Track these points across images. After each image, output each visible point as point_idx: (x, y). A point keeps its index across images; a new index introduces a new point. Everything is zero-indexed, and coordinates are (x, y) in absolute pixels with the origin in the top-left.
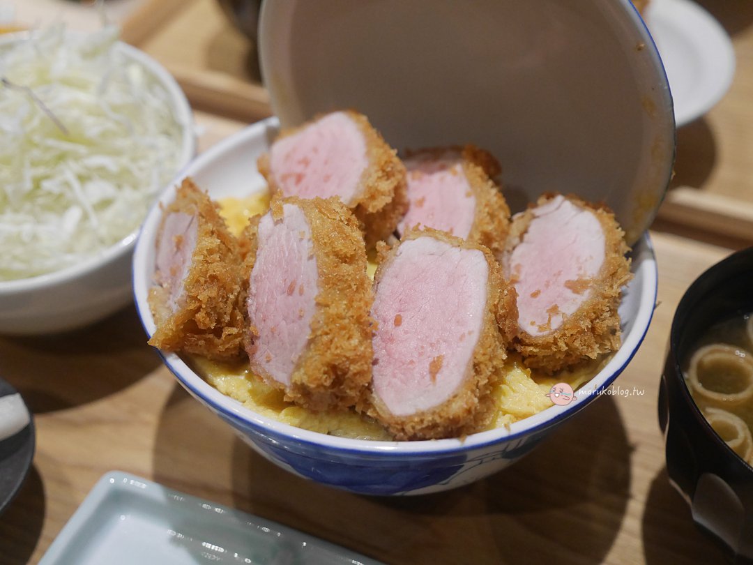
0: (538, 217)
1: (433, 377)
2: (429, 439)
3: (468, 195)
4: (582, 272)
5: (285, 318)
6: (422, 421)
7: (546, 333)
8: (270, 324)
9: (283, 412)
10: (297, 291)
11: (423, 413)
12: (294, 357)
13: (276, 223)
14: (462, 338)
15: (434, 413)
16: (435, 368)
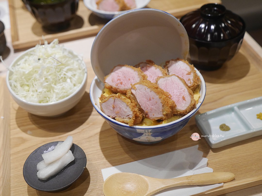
0: (169, 67)
1: (185, 100)
2: (191, 111)
3: (156, 69)
4: (187, 71)
5: (152, 105)
6: (189, 108)
7: (192, 84)
8: (149, 108)
9: (163, 122)
10: (152, 99)
11: (188, 107)
12: (161, 110)
13: (135, 90)
14: (184, 91)
15: (190, 105)
16: (184, 98)
